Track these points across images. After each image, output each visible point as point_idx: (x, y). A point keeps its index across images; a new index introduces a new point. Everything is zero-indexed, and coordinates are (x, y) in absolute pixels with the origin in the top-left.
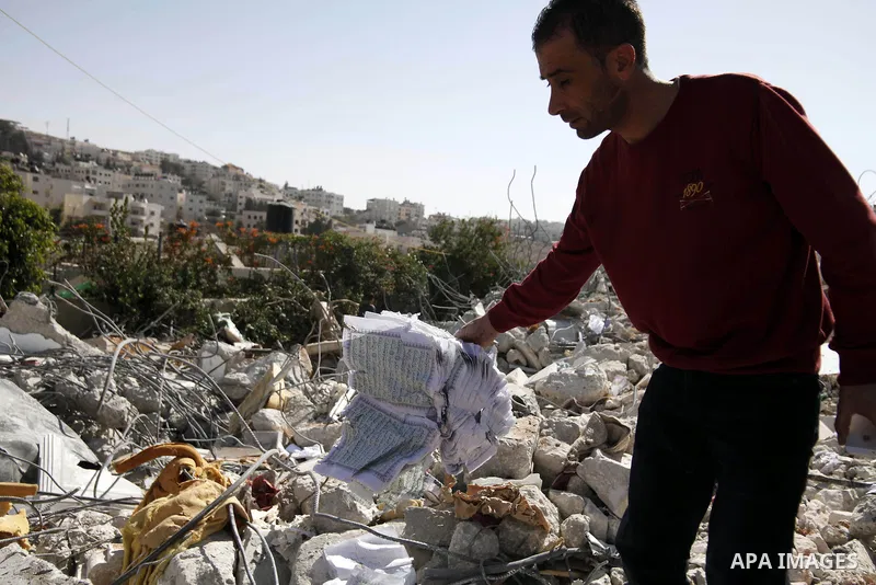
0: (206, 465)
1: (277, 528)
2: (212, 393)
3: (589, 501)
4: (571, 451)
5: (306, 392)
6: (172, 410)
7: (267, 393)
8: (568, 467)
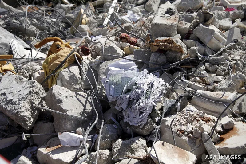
0: (64, 43)
1: (91, 61)
2: (62, 22)
3: (198, 42)
4: (191, 25)
5: (94, 18)
6: (50, 29)
7: (81, 19)
8: (190, 31)
